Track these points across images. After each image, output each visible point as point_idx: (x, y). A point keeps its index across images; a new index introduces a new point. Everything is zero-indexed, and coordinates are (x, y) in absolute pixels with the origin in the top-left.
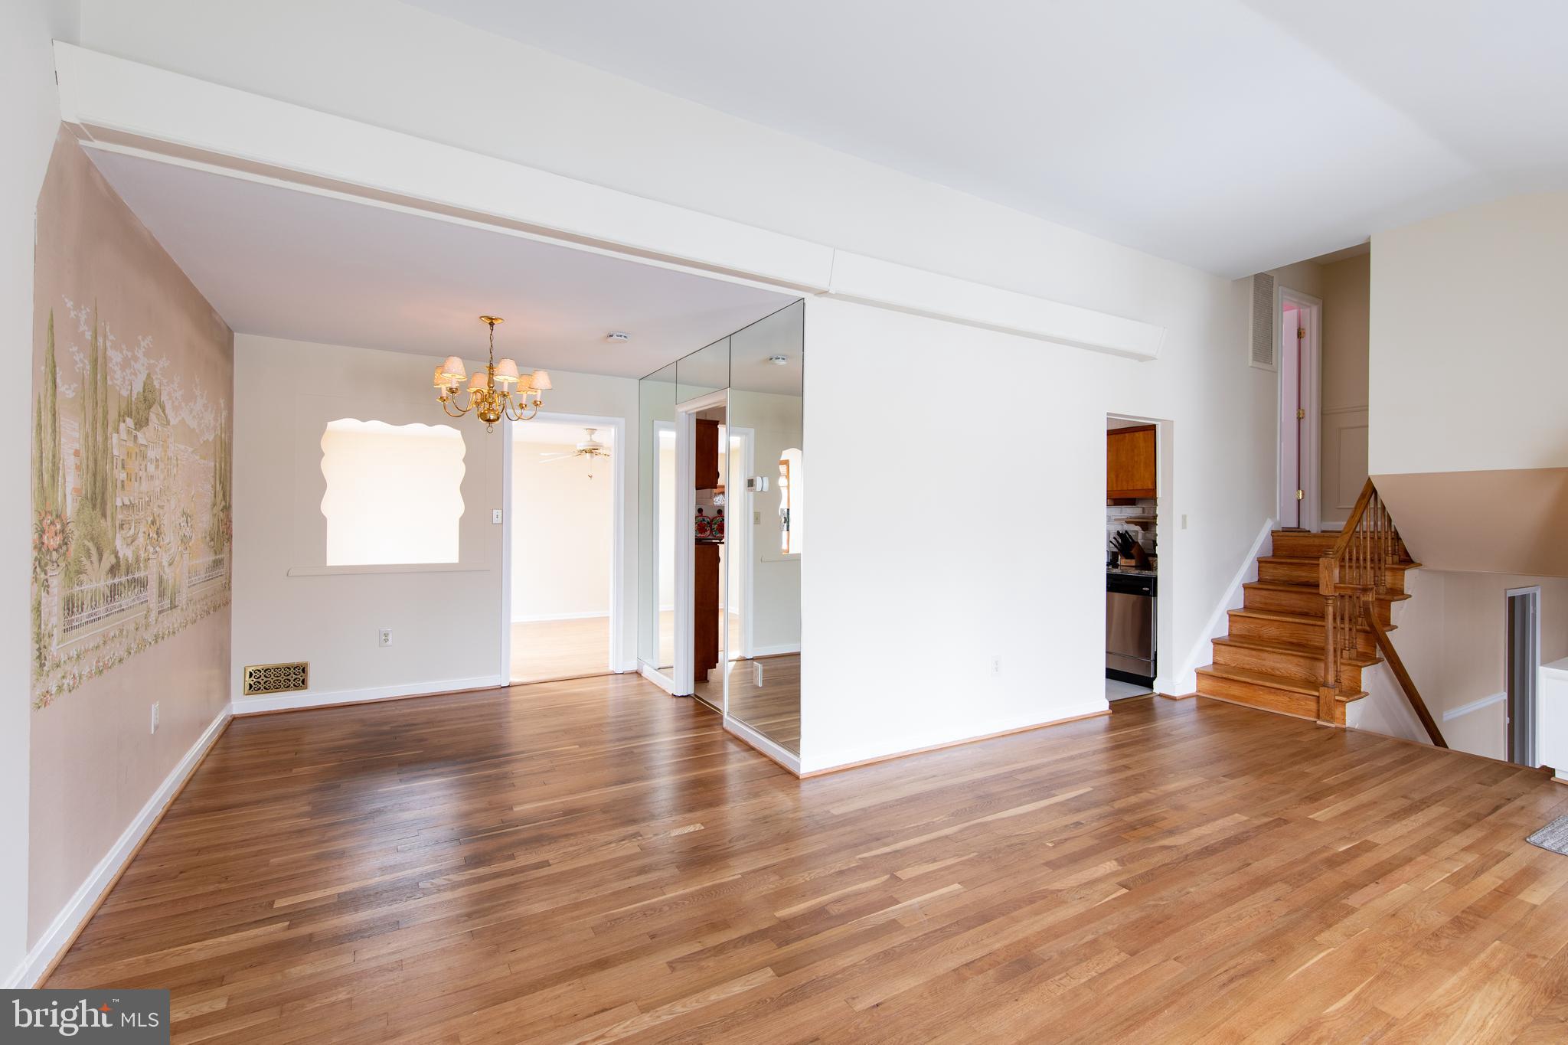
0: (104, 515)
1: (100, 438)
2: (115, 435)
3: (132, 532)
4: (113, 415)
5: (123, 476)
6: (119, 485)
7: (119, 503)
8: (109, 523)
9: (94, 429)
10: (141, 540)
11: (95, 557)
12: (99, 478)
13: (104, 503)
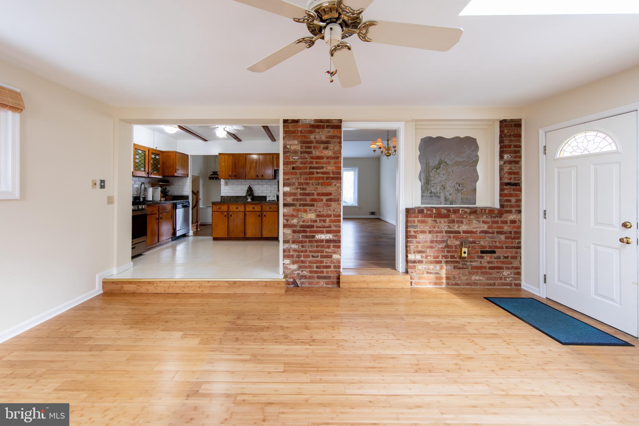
0: (429, 185)
1: (428, 174)
2: (431, 173)
3: (435, 187)
4: (431, 170)
5: (433, 178)
6: (432, 180)
7: (432, 183)
8: (430, 186)
9: (427, 173)
10: (438, 189)
11: (427, 191)
12: (428, 180)
13: (429, 183)
